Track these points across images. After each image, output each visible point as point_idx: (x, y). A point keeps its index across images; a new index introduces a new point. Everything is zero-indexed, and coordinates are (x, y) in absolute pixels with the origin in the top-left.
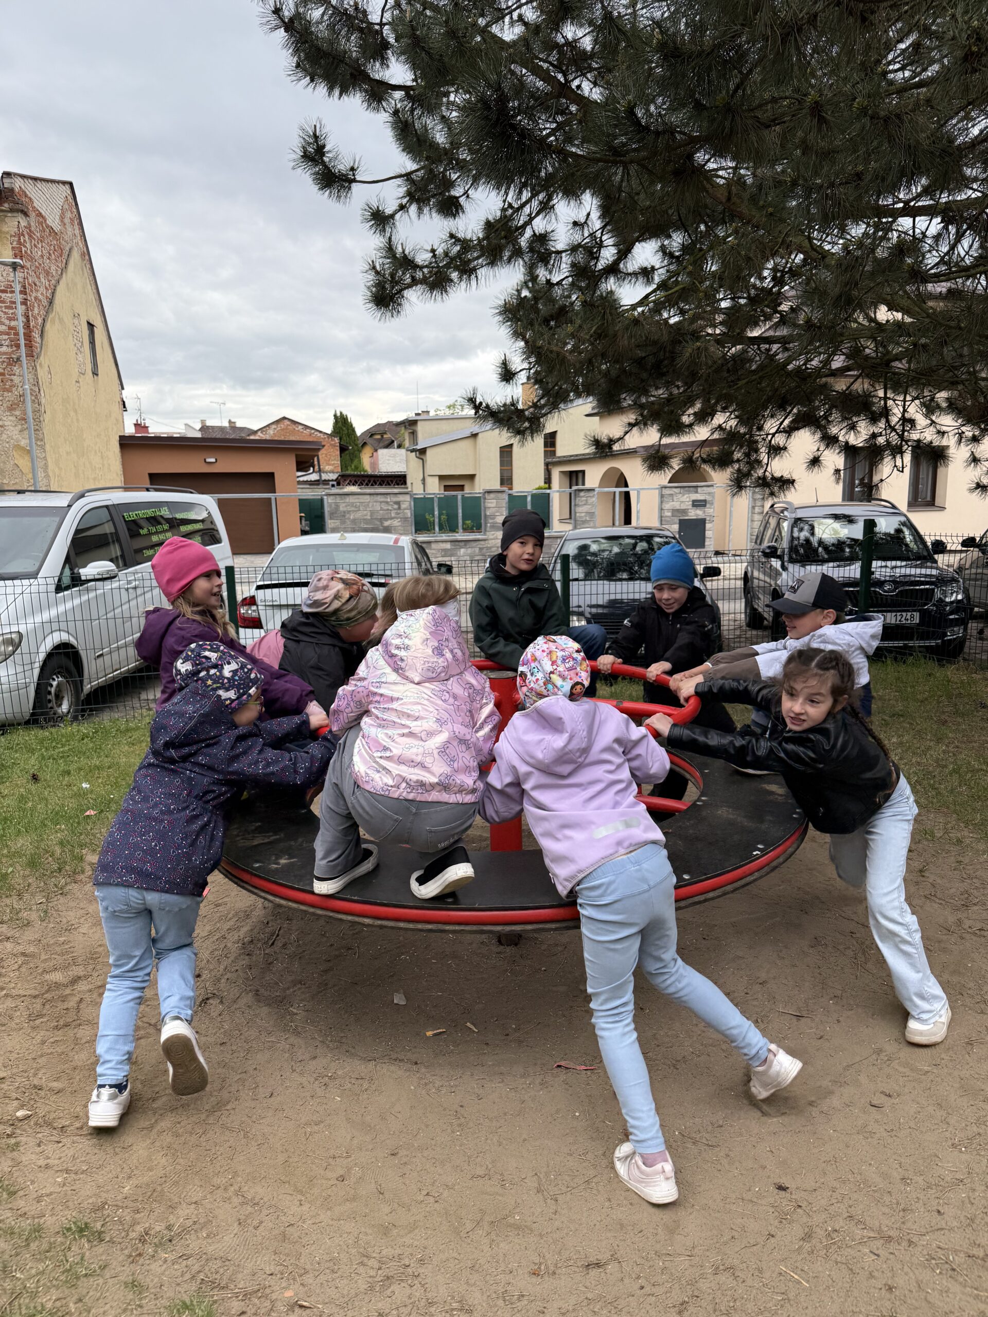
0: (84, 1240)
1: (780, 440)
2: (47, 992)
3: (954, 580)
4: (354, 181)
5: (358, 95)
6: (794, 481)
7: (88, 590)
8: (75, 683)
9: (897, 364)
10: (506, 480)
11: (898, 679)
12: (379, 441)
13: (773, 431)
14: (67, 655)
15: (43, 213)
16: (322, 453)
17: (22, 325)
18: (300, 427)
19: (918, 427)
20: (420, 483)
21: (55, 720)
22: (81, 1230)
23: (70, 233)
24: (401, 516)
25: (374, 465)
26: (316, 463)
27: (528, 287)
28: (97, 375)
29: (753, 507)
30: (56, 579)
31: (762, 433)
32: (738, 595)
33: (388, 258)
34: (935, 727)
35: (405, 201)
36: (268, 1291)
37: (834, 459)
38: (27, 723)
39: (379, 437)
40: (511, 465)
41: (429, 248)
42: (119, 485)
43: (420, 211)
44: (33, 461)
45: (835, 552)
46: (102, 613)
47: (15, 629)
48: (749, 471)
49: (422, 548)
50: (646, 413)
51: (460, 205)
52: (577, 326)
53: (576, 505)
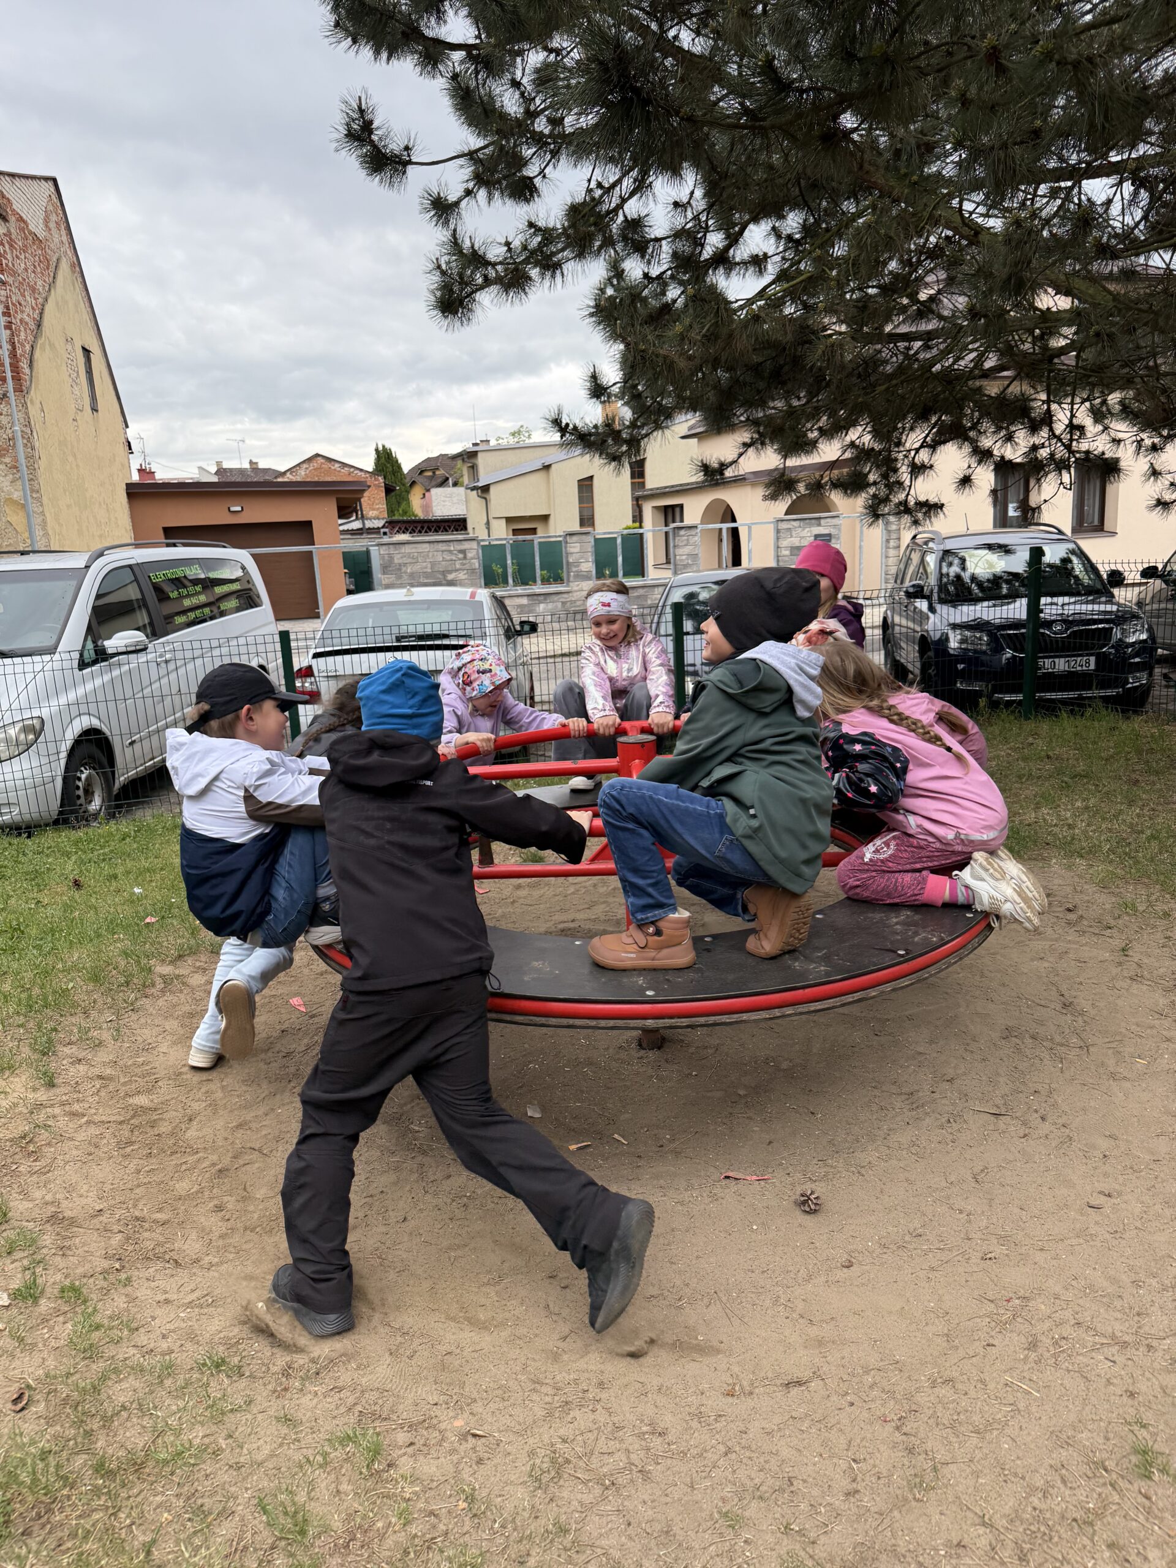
0: (222, 1376)
1: (923, 456)
2: (133, 1117)
3: (1135, 616)
4: (410, 162)
5: (410, 57)
6: (943, 505)
7: (119, 664)
8: (105, 773)
9: (1062, 359)
10: (587, 519)
11: (1076, 734)
12: (431, 478)
13: (916, 445)
14: (95, 742)
15: (24, 217)
16: (367, 494)
17: (7, 353)
18: (337, 465)
19: (1089, 435)
20: (484, 527)
21: (87, 819)
22: (218, 1366)
23: (56, 240)
24: (467, 567)
25: (427, 508)
26: (359, 507)
27: (612, 285)
28: (97, 411)
29: (888, 541)
30: (76, 655)
31: (902, 449)
32: (876, 646)
33: (454, 255)
34: (1125, 788)
35: (470, 184)
36: (435, 1421)
37: (985, 477)
38: (56, 822)
39: (430, 474)
40: (593, 502)
41: (503, 241)
42: (129, 541)
43: (490, 196)
44: (28, 517)
45: (990, 589)
46: (129, 694)
47: (36, 713)
48: (888, 496)
49: (502, 603)
50: (766, 430)
51: (535, 188)
52: (686, 325)
53: (675, 546)
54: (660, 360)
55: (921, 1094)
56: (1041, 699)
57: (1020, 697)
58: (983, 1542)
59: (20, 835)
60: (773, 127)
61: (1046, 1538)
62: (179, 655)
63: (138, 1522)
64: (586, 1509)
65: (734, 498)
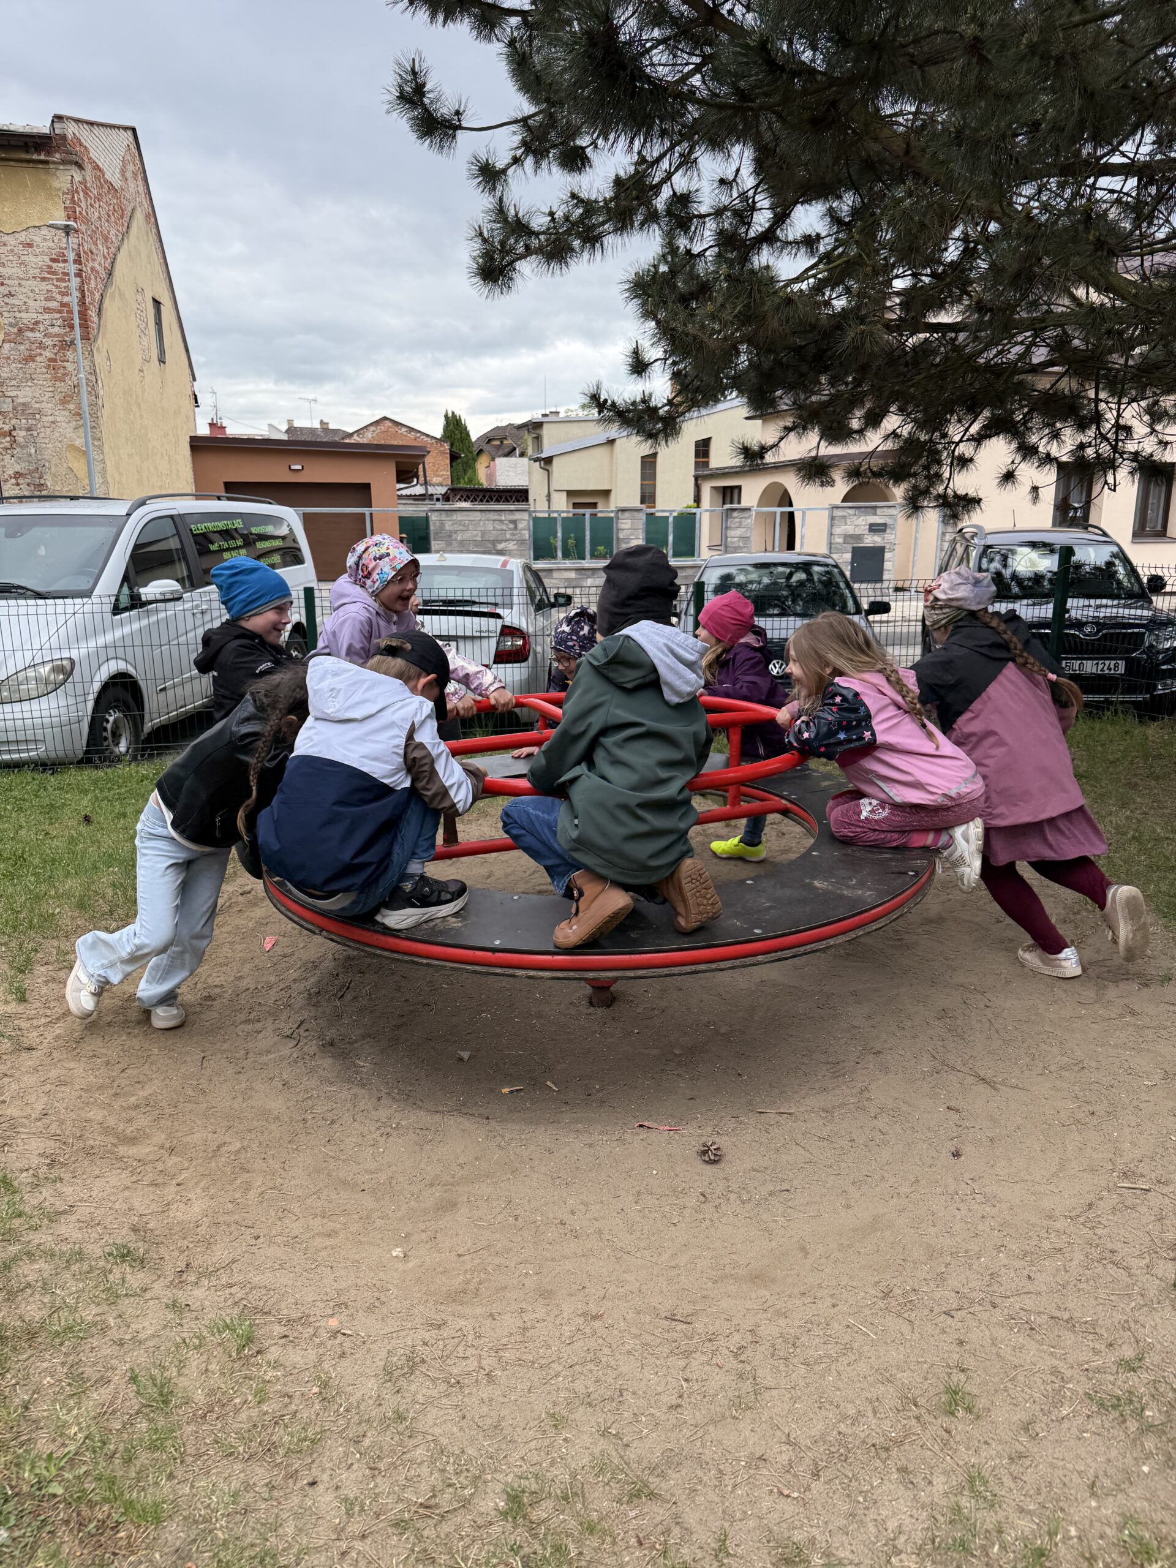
0: (126, 1265)
1: (965, 449)
3: (1171, 623)
4: (460, 127)
5: (467, 20)
6: (980, 500)
7: (148, 613)
8: (134, 717)
10: (648, 497)
11: (1089, 736)
12: (498, 447)
13: (957, 439)
14: (124, 685)
15: (101, 166)
16: (428, 460)
17: (76, 301)
18: (404, 430)
20: (545, 499)
21: (115, 760)
22: (123, 1256)
23: (132, 190)
24: (517, 537)
25: (491, 477)
26: (421, 473)
28: (164, 363)
29: (944, 534)
30: (113, 599)
31: (945, 441)
32: (913, 641)
33: (498, 222)
34: (1122, 791)
35: (519, 152)
36: (312, 1319)
37: (1031, 474)
38: (80, 762)
39: (497, 443)
40: (655, 479)
41: (547, 211)
42: (189, 492)
43: (537, 164)
44: (89, 465)
45: (1031, 587)
46: (164, 640)
47: (66, 654)
48: (928, 487)
49: (536, 574)
50: (805, 414)
51: (587, 158)
52: (718, 304)
53: (727, 528)
54: (689, 339)
58: (784, 1459)
59: (44, 770)
60: (761, 108)
61: (842, 1458)
63: (22, 1382)
64: (430, 1402)
65: (790, 481)
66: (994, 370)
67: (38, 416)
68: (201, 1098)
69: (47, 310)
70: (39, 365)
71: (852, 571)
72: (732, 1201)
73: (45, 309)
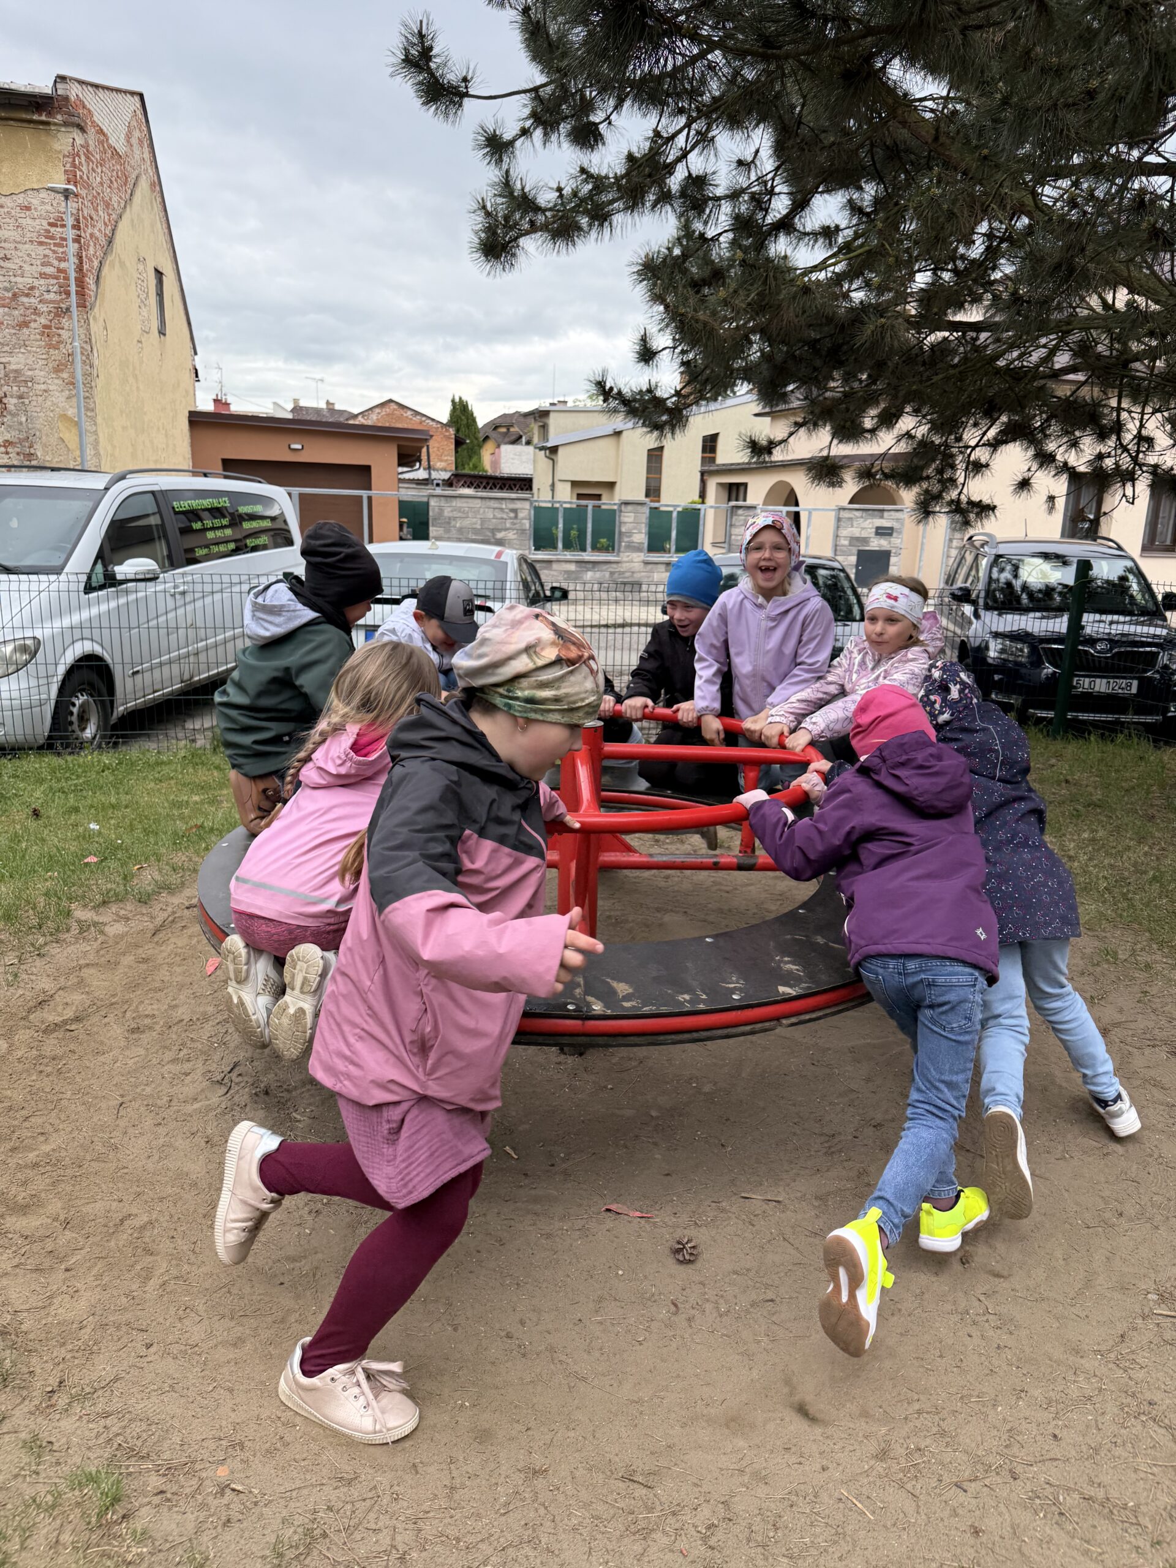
1: (981, 454)
4: (467, 95)
6: (995, 507)
7: (127, 592)
8: (103, 702)
9: (1137, 365)
10: (653, 491)
11: (1101, 760)
12: (505, 435)
13: (973, 443)
14: (92, 667)
15: (105, 130)
16: (431, 443)
17: (73, 267)
18: (409, 413)
19: (1157, 448)
20: (549, 489)
21: (76, 746)
23: (137, 157)
24: (517, 526)
25: (495, 464)
26: (424, 457)
27: (681, 244)
28: (164, 335)
29: (951, 540)
30: (84, 578)
31: (960, 444)
33: (504, 197)
34: (1138, 823)
35: (528, 124)
37: (1051, 483)
38: (41, 748)
39: (504, 430)
40: (660, 473)
41: (555, 186)
42: (186, 468)
43: (547, 137)
44: (80, 436)
45: (1039, 600)
46: (134, 623)
47: (29, 633)
48: (941, 492)
49: (532, 567)
50: (817, 411)
51: (600, 134)
52: (731, 290)
53: (731, 525)
54: (700, 326)
55: (842, 1138)
56: (1075, 720)
57: (1051, 714)
62: (199, 587)
65: (799, 482)
66: (1016, 375)
67: (30, 384)
68: (112, 1155)
69: (43, 275)
70: (32, 333)
71: (857, 574)
72: (707, 1311)
73: (41, 274)
